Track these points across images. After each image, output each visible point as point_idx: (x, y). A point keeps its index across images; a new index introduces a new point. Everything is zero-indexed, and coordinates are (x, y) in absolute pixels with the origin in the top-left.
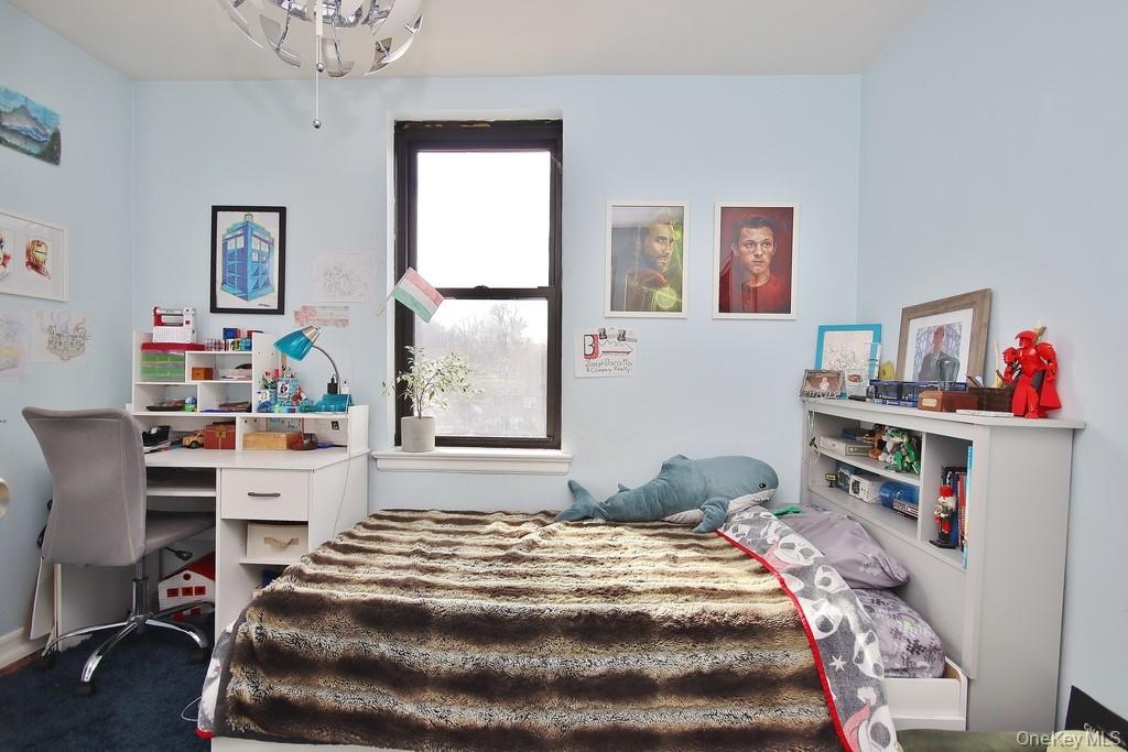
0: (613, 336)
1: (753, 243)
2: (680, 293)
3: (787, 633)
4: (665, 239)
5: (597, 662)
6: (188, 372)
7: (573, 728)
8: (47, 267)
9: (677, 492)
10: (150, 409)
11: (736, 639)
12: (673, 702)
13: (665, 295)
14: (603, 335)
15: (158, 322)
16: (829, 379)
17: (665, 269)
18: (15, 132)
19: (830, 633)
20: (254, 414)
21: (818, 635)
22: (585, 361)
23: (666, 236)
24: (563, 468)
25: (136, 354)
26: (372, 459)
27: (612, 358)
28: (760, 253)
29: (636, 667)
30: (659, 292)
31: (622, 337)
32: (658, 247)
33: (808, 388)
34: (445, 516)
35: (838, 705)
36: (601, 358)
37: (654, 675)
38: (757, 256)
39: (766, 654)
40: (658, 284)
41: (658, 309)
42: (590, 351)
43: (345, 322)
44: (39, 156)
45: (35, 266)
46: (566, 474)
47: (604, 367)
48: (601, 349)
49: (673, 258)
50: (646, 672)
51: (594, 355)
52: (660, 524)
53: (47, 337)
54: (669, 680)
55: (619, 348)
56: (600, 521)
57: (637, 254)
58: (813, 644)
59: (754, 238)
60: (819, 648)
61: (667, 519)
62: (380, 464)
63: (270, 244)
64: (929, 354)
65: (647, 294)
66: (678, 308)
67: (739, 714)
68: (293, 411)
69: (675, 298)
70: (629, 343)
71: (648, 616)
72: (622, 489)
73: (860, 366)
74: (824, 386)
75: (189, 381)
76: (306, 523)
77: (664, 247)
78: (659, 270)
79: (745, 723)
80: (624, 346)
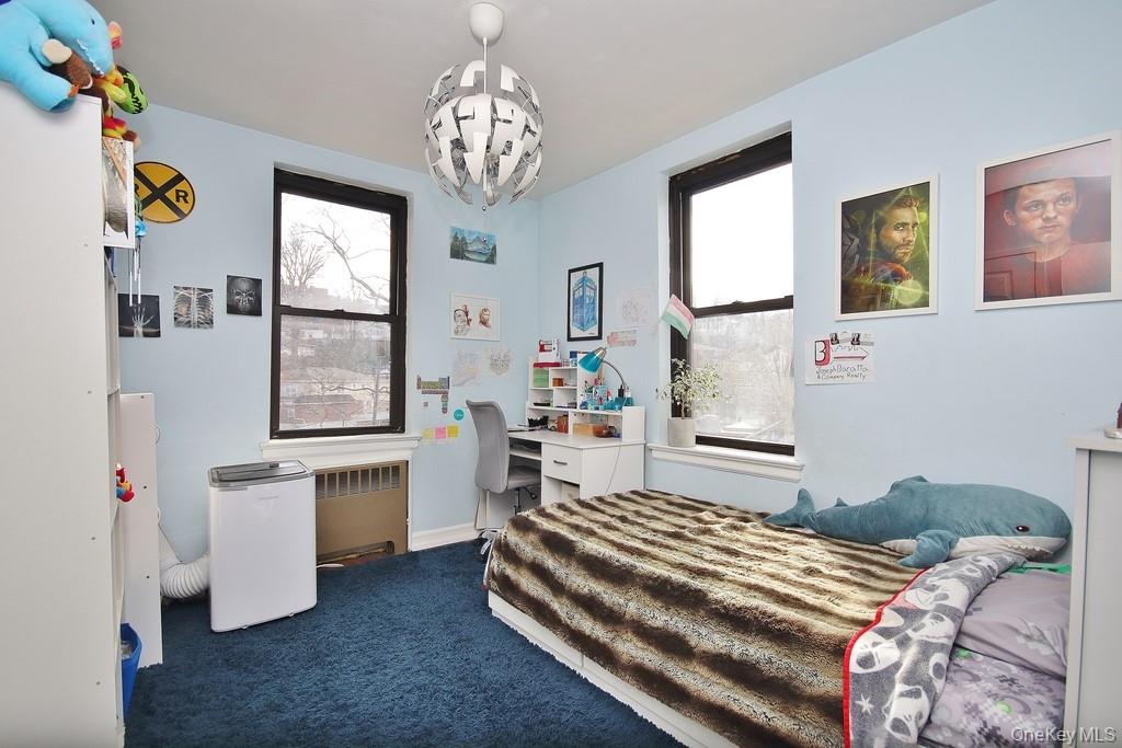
0: (845, 341)
1: (1041, 204)
2: (926, 284)
3: (821, 653)
4: (906, 224)
5: (660, 617)
6: (551, 381)
7: (637, 660)
8: (490, 322)
9: (890, 516)
10: (536, 404)
11: (770, 640)
12: (704, 671)
13: (906, 290)
14: (835, 340)
15: (542, 349)
17: (907, 259)
18: (474, 252)
19: (870, 670)
20: (578, 410)
21: (854, 668)
22: (816, 368)
23: (908, 221)
24: (794, 475)
25: (532, 369)
26: (647, 450)
27: (844, 363)
28: (1051, 214)
29: (682, 632)
30: (899, 287)
31: (856, 341)
32: (897, 236)
34: (681, 501)
36: (833, 364)
37: (693, 643)
38: (1047, 220)
39: (795, 665)
40: (897, 277)
41: (898, 306)
42: (821, 357)
43: (634, 342)
44: (487, 262)
45: (484, 323)
46: (798, 481)
47: (834, 374)
48: (832, 355)
49: (918, 243)
50: (688, 638)
51: (826, 361)
52: (877, 548)
53: (489, 361)
54: (704, 652)
55: (852, 353)
56: (810, 532)
57: (872, 249)
58: (846, 675)
59: (1040, 197)
60: (851, 681)
61: (884, 544)
62: (654, 454)
63: (595, 290)
65: (884, 291)
66: (924, 302)
67: (759, 711)
68: (597, 409)
69: (920, 291)
70: (864, 347)
71: (706, 595)
72: (840, 504)
75: (551, 387)
76: (578, 486)
77: (904, 234)
78: (899, 261)
79: (761, 720)
80: (858, 351)
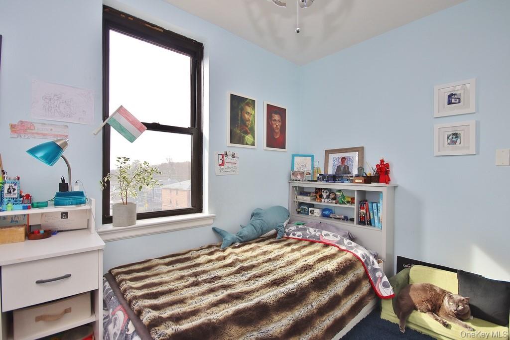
0: (230, 155)
1: (275, 120)
2: (254, 137)
13: (248, 138)
14: (226, 155)
16: (300, 174)
17: (249, 126)
19: (365, 259)
21: (363, 260)
22: (219, 167)
23: (249, 112)
24: (211, 221)
27: (230, 165)
30: (247, 137)
31: (233, 156)
32: (246, 116)
33: (293, 177)
35: (373, 281)
36: (226, 166)
38: (277, 126)
39: (356, 272)
40: (247, 132)
41: (247, 144)
42: (221, 162)
46: (211, 224)
47: (226, 170)
48: (225, 161)
49: (252, 121)
51: (222, 164)
52: (261, 239)
55: (232, 161)
57: (239, 118)
59: (276, 118)
61: (262, 236)
64: (340, 166)
65: (243, 137)
66: (253, 144)
68: (28, 207)
69: (252, 140)
70: (236, 159)
72: (243, 227)
73: (308, 169)
74: (299, 177)
77: (248, 117)
78: (247, 126)
80: (234, 160)
